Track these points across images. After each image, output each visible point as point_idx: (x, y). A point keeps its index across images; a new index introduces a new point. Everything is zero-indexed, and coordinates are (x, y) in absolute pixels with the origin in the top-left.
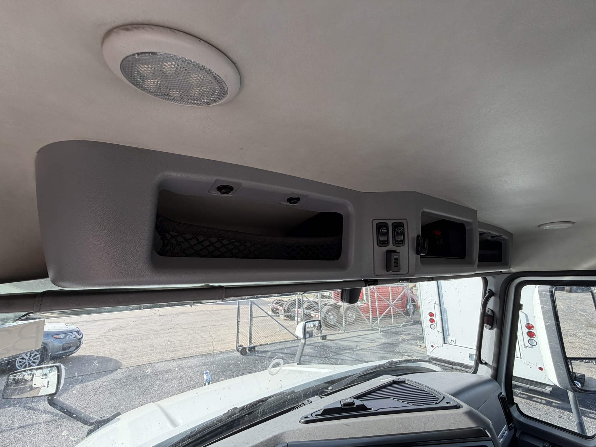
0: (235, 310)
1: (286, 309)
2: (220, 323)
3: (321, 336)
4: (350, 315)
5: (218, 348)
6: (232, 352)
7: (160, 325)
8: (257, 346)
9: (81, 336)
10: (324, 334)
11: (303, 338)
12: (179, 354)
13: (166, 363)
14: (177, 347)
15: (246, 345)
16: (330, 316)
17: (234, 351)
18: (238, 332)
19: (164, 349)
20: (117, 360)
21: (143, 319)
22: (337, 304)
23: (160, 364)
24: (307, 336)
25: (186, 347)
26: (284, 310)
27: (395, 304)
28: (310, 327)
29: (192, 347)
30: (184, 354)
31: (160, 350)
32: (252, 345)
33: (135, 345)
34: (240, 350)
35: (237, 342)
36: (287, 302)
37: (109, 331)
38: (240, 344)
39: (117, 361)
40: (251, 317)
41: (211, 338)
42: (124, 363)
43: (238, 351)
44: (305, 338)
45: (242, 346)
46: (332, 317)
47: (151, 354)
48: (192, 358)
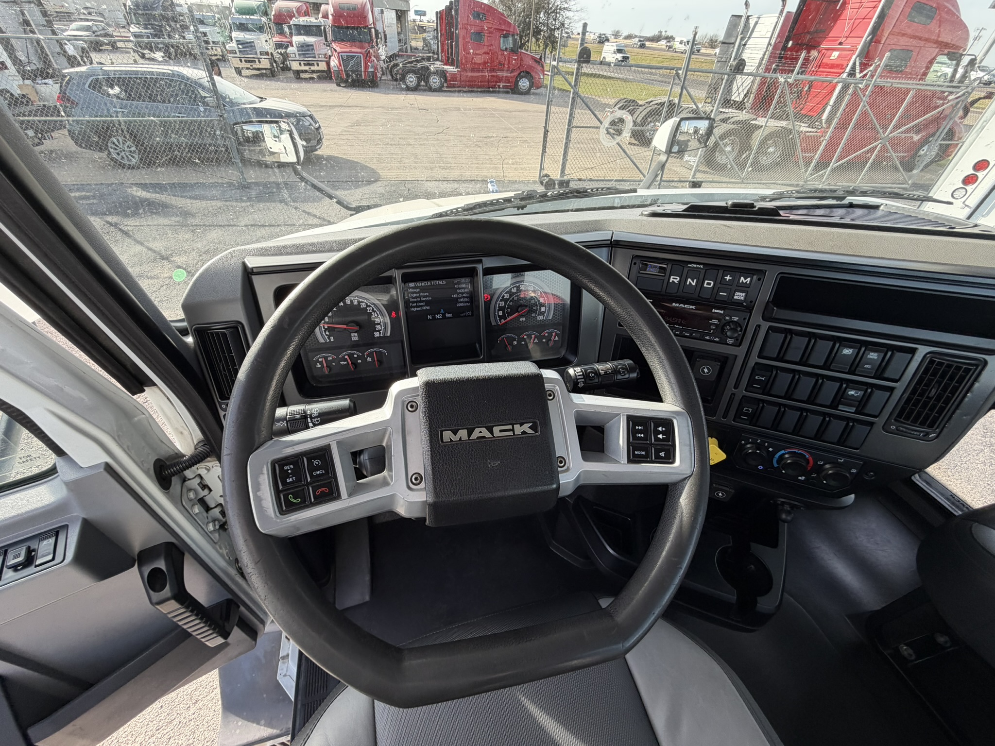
0: (541, 114)
1: (639, 120)
2: (515, 135)
3: (693, 182)
4: (771, 150)
5: (512, 174)
6: (531, 183)
7: (422, 126)
8: (574, 180)
9: (317, 125)
10: (699, 180)
11: (666, 152)
12: (454, 174)
13: (437, 183)
14: (450, 163)
15: (556, 176)
16: (726, 145)
17: (534, 182)
18: (544, 151)
19: (433, 163)
20: (373, 169)
21: (395, 112)
22: (752, 122)
23: (429, 184)
24: (675, 149)
25: (463, 165)
26: (634, 122)
27: (894, 138)
28: (687, 132)
29: (472, 167)
30: (461, 176)
31: (427, 164)
32: (565, 178)
33: (392, 152)
34: (544, 182)
35: (541, 169)
36: (644, 107)
37: (352, 126)
38: (545, 172)
39: (373, 171)
40: (569, 125)
41: (500, 157)
42: (383, 174)
43: (542, 183)
44: (669, 152)
45: (549, 176)
46: (728, 149)
47: (415, 168)
48: (473, 183)
